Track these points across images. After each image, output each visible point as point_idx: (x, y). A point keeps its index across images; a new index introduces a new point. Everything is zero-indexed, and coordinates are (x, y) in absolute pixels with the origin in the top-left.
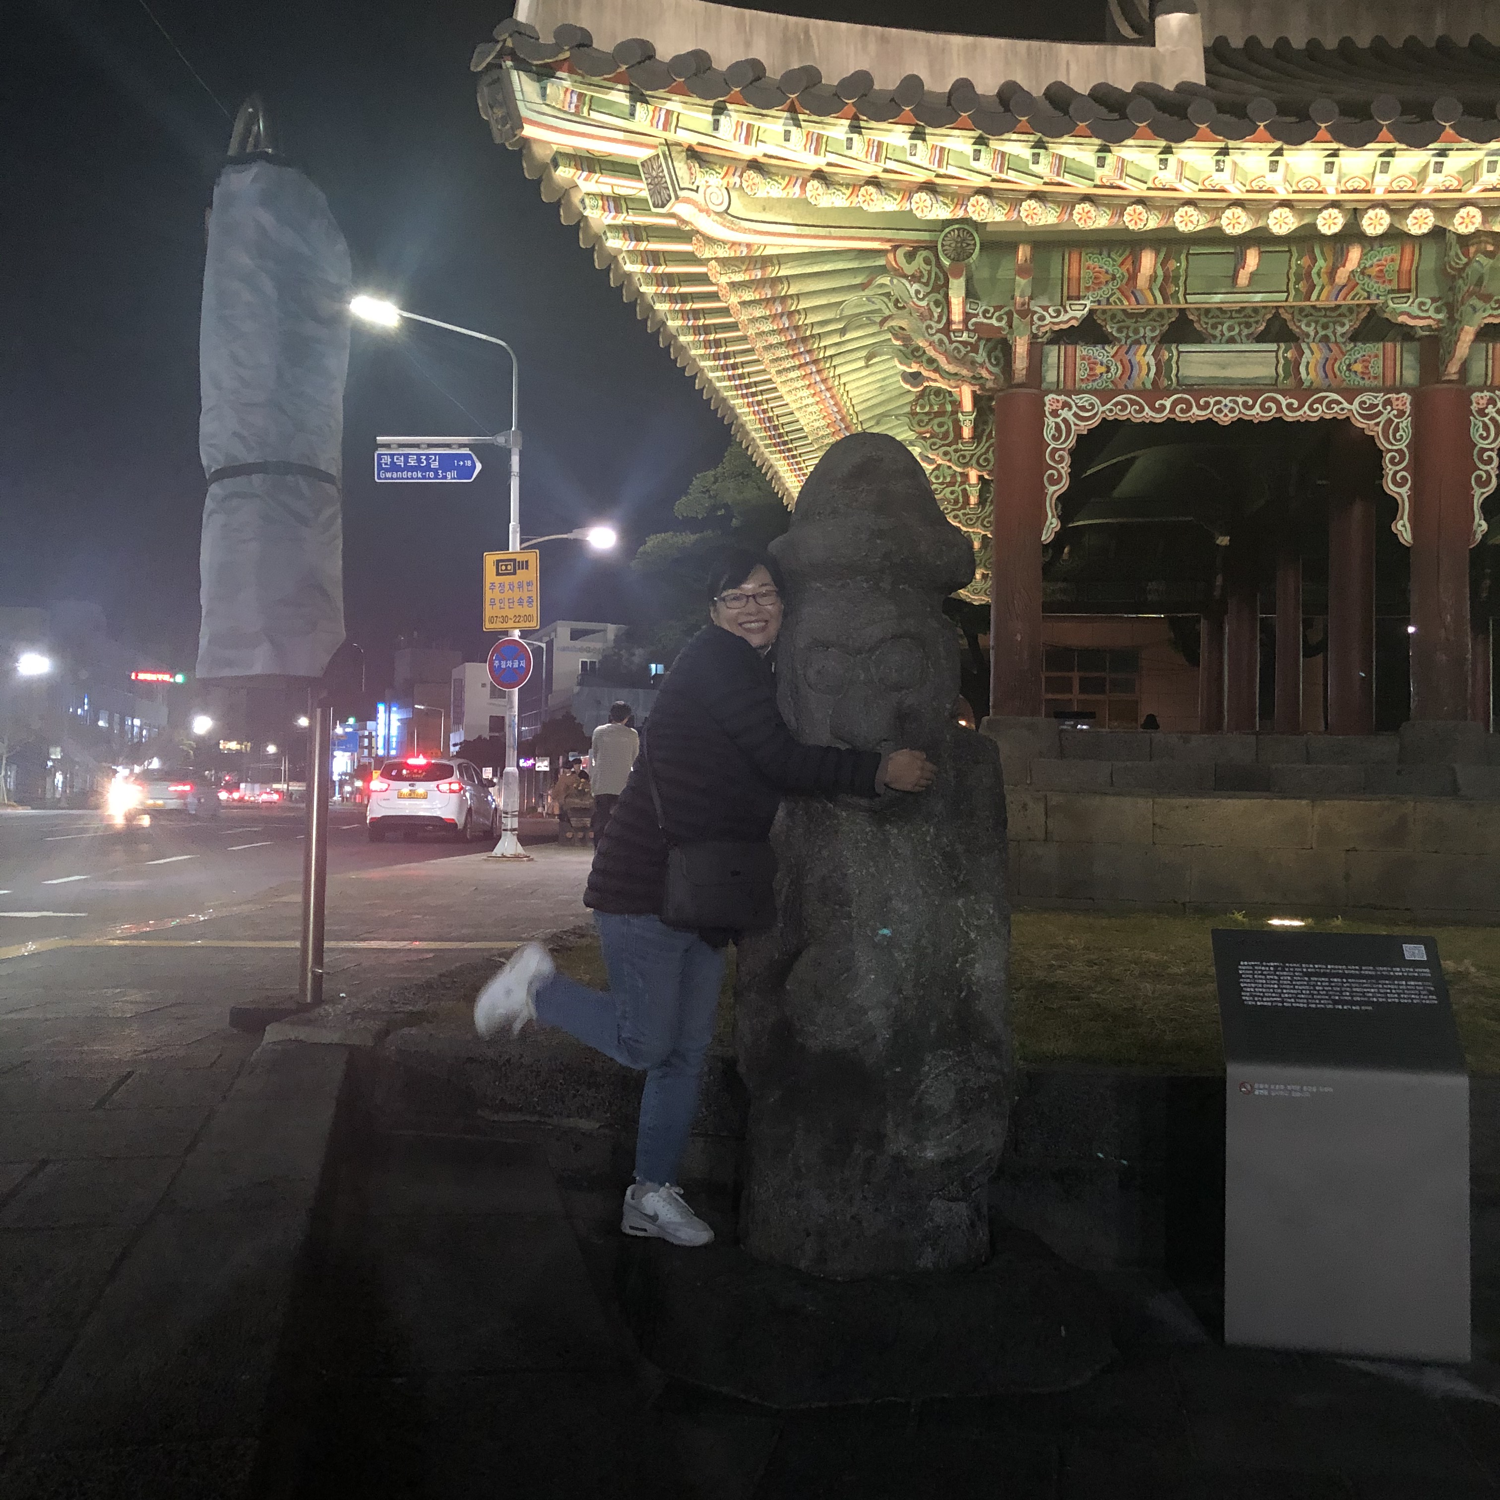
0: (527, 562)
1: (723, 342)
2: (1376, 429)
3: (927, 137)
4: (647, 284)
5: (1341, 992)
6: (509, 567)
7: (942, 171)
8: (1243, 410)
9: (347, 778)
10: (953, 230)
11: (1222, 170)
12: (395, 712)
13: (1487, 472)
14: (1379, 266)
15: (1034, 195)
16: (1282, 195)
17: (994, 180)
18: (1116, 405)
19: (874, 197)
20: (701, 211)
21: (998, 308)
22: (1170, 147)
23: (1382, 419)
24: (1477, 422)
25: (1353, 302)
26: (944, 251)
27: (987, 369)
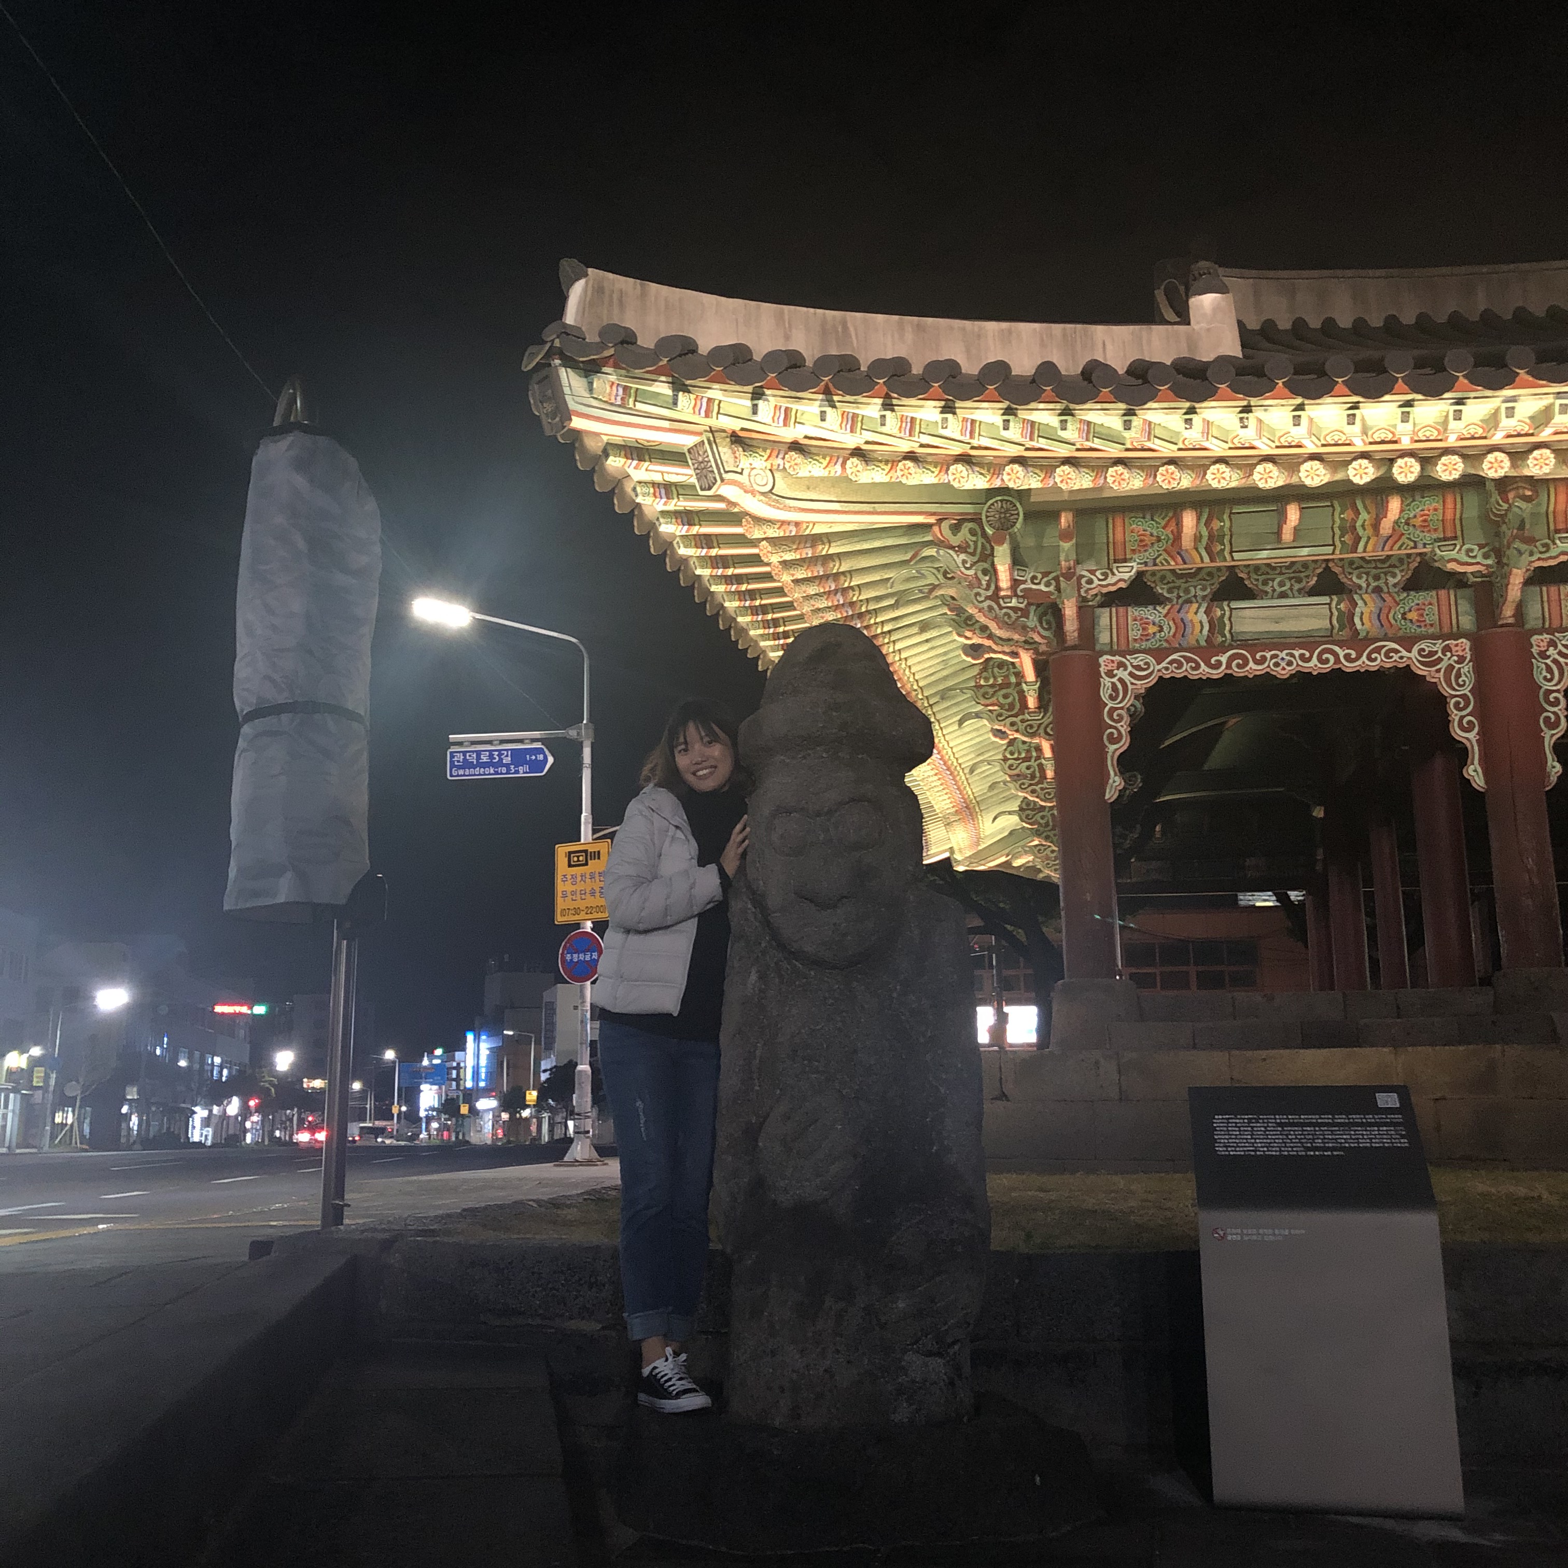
0: (599, 852)
1: (781, 621)
2: (1437, 675)
3: (958, 410)
4: (702, 567)
5: (1314, 1139)
6: (581, 858)
7: (975, 442)
8: (1300, 663)
9: (435, 1113)
10: (996, 502)
11: (1246, 427)
12: (484, 1041)
13: (1554, 713)
14: (1422, 516)
15: (1067, 461)
16: (1311, 448)
17: (1027, 449)
18: (1171, 663)
19: (912, 470)
20: (746, 492)
21: (1045, 574)
22: (1194, 408)
23: (1443, 665)
24: (1539, 664)
25: (1399, 552)
26: (988, 521)
27: (1039, 633)
